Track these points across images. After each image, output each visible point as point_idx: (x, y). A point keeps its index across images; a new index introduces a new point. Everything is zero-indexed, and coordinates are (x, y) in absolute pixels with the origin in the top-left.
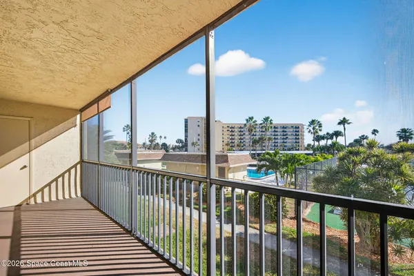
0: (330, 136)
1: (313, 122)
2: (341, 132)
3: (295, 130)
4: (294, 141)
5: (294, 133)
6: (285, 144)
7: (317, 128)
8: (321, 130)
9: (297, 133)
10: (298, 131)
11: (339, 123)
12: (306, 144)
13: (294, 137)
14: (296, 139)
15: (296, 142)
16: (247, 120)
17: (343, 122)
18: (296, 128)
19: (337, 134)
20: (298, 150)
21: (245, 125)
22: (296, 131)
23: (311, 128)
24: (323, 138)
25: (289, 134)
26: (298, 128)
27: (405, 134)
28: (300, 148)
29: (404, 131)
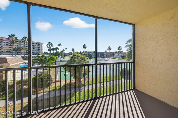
0: (54, 49)
1: (49, 43)
2: (58, 48)
5: (38, 47)
6: (33, 52)
8: (52, 47)
9: (39, 47)
10: (40, 46)
11: (58, 45)
12: (43, 52)
14: (39, 49)
15: (39, 51)
16: (9, 36)
17: (60, 45)
18: (39, 44)
19: (57, 48)
20: (40, 54)
21: (8, 39)
22: (39, 46)
23: (48, 45)
24: (52, 50)
25: (35, 46)
26: (40, 44)
27: (73, 50)
28: (41, 54)
29: (73, 49)
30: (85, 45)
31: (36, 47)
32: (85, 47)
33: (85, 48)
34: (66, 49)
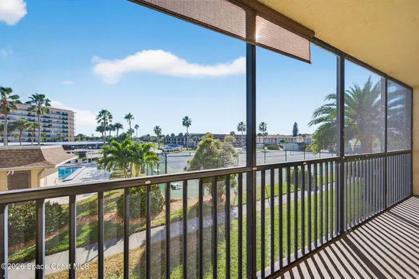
0: (112, 128)
1: (104, 112)
2: (122, 125)
3: (62, 117)
4: (62, 130)
5: (61, 121)
6: (47, 134)
7: (107, 118)
9: (65, 121)
10: (67, 119)
12: (76, 134)
13: (61, 125)
14: (64, 127)
15: (64, 132)
18: (63, 114)
19: (118, 126)
20: (67, 141)
22: (63, 119)
23: (101, 118)
25: (53, 120)
26: (67, 115)
27: (157, 130)
28: (69, 138)
29: (157, 128)
30: (187, 118)
31: (56, 120)
32: (186, 123)
33: (188, 126)
34: (137, 126)
